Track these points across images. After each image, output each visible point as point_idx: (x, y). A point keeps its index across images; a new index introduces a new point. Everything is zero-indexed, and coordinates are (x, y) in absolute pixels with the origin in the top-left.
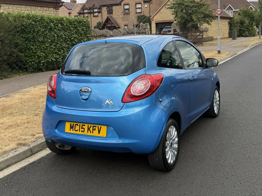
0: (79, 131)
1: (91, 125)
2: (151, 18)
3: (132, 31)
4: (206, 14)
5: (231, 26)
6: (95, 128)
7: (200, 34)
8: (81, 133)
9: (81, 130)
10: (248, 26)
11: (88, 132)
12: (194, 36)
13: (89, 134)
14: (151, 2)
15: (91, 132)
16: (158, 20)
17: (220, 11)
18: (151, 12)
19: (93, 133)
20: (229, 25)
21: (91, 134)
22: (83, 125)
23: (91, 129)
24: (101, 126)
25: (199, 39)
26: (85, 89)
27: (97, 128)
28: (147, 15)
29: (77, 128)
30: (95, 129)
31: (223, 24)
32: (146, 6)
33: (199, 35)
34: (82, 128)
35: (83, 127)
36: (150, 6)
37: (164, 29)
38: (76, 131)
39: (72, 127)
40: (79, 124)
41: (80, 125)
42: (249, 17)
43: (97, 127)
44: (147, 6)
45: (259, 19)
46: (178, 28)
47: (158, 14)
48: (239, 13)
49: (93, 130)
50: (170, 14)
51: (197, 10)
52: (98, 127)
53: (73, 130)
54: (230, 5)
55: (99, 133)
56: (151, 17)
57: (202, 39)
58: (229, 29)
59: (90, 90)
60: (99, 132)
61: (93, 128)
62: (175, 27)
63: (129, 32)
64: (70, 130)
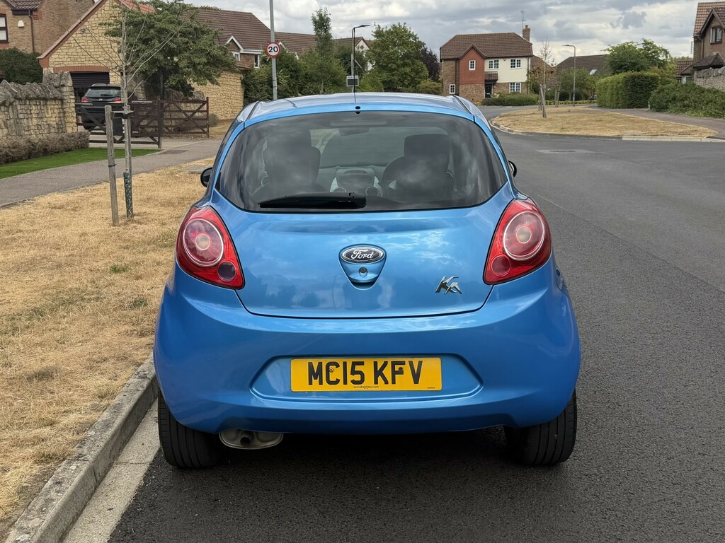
0: (345, 383)
1: (386, 360)
2: (39, 57)
3: (27, 92)
4: (213, 57)
5: (247, 90)
6: (401, 369)
7: (201, 107)
8: (350, 387)
9: (350, 377)
10: (286, 90)
11: (376, 382)
12: (185, 112)
13: (381, 386)
14: (34, 13)
15: (386, 382)
16: (62, 65)
17: (276, 50)
18: (36, 41)
19: (394, 382)
20: (243, 87)
21: (390, 387)
22: (354, 364)
23: (387, 372)
24: (420, 359)
25: (199, 119)
26: (363, 253)
27: (406, 368)
28: (26, 48)
29: (337, 374)
30: (401, 372)
31: (232, 83)
32: (21, 24)
33: (198, 110)
34: (353, 372)
35: (358, 368)
36: (32, 23)
37: (90, 90)
38: (330, 383)
39: (314, 374)
40: (340, 361)
41: (345, 364)
42: (287, 70)
43: (407, 364)
44: (25, 24)
45: (320, 74)
46: (140, 88)
47: (62, 48)
48: (264, 57)
49: (394, 373)
50: (96, 50)
51: (187, 43)
52: (411, 363)
53: (321, 383)
54: (232, 37)
55: (416, 380)
56: (42, 57)
57: (207, 119)
58: (242, 97)
59: (381, 253)
60: (416, 378)
61: (393, 368)
62: (131, 86)
63: (20, 96)
64: (310, 383)
